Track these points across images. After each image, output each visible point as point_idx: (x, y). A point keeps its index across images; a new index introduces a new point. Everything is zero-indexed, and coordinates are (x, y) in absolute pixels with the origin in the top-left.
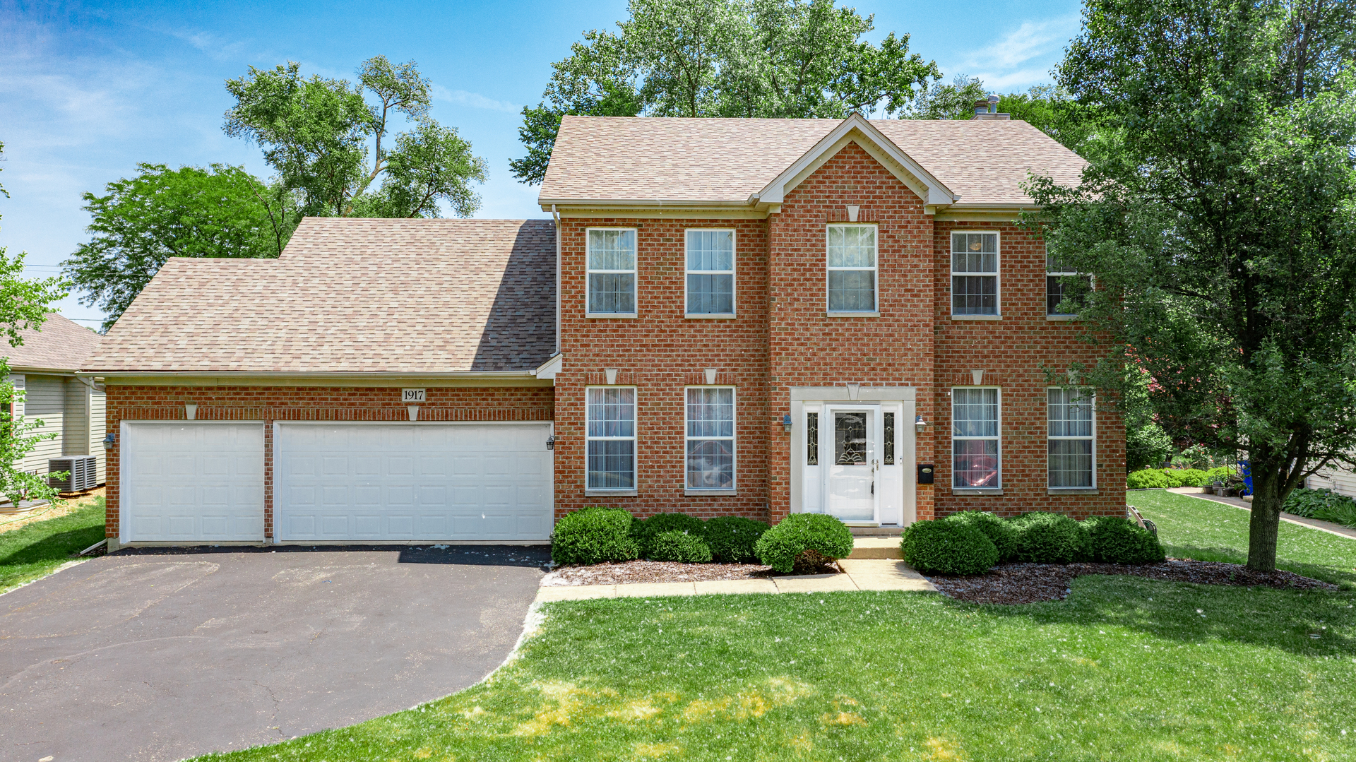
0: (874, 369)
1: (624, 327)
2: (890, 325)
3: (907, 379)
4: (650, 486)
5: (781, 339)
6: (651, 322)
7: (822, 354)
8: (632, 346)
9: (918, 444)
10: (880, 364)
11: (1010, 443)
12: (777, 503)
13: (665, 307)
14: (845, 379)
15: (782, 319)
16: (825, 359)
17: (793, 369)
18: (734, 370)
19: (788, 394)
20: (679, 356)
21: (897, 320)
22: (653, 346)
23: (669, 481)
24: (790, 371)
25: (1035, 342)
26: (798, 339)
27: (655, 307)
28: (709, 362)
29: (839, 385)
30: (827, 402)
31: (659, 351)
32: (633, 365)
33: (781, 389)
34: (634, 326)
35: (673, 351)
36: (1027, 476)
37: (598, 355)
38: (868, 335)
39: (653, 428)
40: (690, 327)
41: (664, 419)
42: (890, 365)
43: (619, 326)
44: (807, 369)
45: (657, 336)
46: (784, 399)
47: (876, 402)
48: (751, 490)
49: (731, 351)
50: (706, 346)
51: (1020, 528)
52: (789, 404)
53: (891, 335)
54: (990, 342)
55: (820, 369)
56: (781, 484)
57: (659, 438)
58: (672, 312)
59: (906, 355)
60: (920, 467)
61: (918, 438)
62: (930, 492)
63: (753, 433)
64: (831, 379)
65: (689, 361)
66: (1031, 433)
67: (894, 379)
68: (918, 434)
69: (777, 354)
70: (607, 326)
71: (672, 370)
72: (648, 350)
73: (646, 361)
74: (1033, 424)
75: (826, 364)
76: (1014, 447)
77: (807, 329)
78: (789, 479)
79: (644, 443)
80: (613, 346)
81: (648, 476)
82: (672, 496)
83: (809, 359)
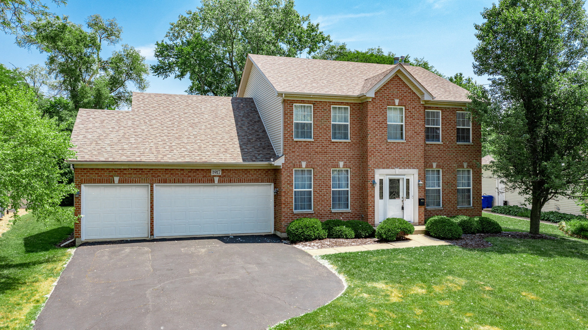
0: (404, 162)
1: (308, 144)
2: (409, 145)
3: (415, 166)
4: (319, 209)
5: (371, 150)
6: (319, 142)
7: (386, 156)
8: (312, 152)
9: (419, 191)
10: (406, 160)
11: (445, 190)
12: (370, 214)
13: (324, 137)
14: (394, 166)
15: (372, 143)
16: (387, 158)
17: (376, 162)
18: (350, 162)
19: (374, 172)
20: (329, 156)
21: (412, 144)
22: (320, 152)
23: (326, 207)
24: (375, 163)
25: (453, 152)
26: (377, 150)
27: (320, 137)
28: (341, 159)
29: (392, 168)
30: (387, 175)
31: (322, 154)
32: (312, 160)
33: (372, 170)
34: (312, 144)
35: (327, 154)
36: (451, 202)
37: (298, 156)
38: (402, 149)
39: (319, 186)
40: (334, 145)
41: (324, 182)
42: (409, 161)
43: (307, 144)
44: (380, 162)
45: (321, 148)
46: (373, 174)
47: (404, 175)
48: (356, 210)
49: (349, 154)
50: (339, 152)
51: (456, 221)
52: (374, 176)
53: (410, 149)
54: (438, 152)
55: (385, 162)
56: (371, 207)
57: (322, 189)
58: (327, 139)
59: (415, 157)
60: (420, 200)
61: (419, 189)
62: (423, 208)
63: (357, 187)
64: (389, 166)
65: (333, 158)
66: (452, 186)
67: (411, 166)
68: (419, 187)
69: (370, 156)
70: (302, 144)
71: (327, 162)
72: (318, 154)
73: (317, 158)
74: (452, 183)
75: (387, 160)
77: (381, 147)
78: (374, 205)
79: (316, 191)
80: (304, 152)
81: (318, 205)
82: (327, 212)
83: (381, 158)
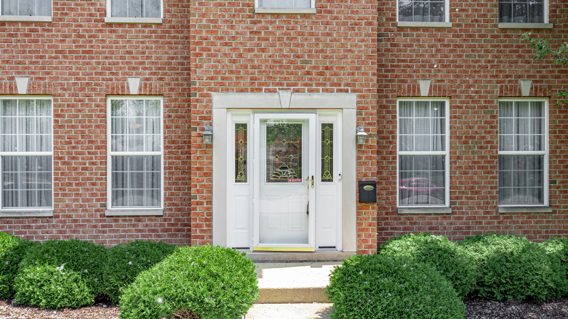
0: (308, 73)
1: (36, 31)
2: (327, 23)
3: (347, 85)
4: (67, 206)
5: (201, 38)
6: (68, 25)
7: (249, 55)
8: (47, 52)
9: (358, 158)
10: (315, 68)
11: (459, 158)
12: (197, 226)
13: (82, 9)
14: (277, 84)
15: (203, 15)
16: (252, 61)
17: (216, 72)
18: (161, 79)
19: (211, 101)
20: (99, 63)
21: (336, 18)
22: (70, 52)
23: (88, 200)
24: (212, 74)
25: (486, 51)
26: (222, 38)
27: (72, 9)
28: (133, 70)
29: (270, 91)
30: (256, 110)
31: (76, 58)
32: (48, 73)
33: (202, 95)
34: (48, 31)
35: (92, 58)
36: (477, 193)
37: (7, 62)
38: (302, 34)
39: (70, 143)
40: (111, 32)
41: (83, 132)
42: (327, 68)
43: (31, 30)
44: (232, 72)
45: (74, 42)
46: (205, 106)
47: (313, 110)
48: (180, 210)
49: (157, 58)
50: (128, 52)
51: (477, 256)
52: (211, 112)
53: (329, 35)
54: (438, 51)
55: (247, 73)
56: (202, 203)
57: (77, 153)
58: (91, 15)
59: (345, 57)
60: (361, 185)
61: (359, 152)
62: (372, 212)
63: (182, 147)
64: (260, 84)
65: (110, 69)
66: (481, 148)
67: (332, 85)
68: (359, 146)
69: (197, 55)
70: (18, 30)
71: (92, 79)
72: (65, 57)
73: (62, 68)
74: (483, 138)
75: (253, 67)
76: (463, 163)
77: (232, 27)
78: (211, 198)
79: (61, 158)
80: (24, 52)
81: (66, 195)
82: (92, 216)
83: (234, 61)
